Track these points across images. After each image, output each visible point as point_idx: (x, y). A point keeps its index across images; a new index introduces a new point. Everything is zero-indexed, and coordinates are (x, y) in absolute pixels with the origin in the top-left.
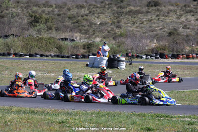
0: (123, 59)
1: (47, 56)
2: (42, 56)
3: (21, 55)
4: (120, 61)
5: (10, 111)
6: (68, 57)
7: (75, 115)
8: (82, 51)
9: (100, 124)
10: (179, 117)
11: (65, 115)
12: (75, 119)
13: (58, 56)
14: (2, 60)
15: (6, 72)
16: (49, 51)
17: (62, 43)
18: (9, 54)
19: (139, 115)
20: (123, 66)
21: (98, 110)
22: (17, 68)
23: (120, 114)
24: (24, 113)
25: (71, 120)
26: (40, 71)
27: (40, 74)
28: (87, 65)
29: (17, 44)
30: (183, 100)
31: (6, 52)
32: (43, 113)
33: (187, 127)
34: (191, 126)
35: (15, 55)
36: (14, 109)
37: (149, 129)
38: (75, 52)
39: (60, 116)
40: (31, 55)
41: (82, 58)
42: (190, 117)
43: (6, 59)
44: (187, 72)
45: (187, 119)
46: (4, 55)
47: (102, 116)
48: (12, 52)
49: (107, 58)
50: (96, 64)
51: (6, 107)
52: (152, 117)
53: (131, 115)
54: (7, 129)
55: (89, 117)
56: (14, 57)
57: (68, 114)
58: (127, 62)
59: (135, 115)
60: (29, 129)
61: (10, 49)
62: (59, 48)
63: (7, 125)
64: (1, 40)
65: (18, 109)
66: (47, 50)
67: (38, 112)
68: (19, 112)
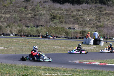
0: (102, 40)
1: (60, 37)
2: (57, 37)
4: (100, 41)
5: (40, 69)
6: (71, 38)
7: (77, 72)
8: (79, 35)
11: (71, 72)
12: (77, 75)
13: (66, 37)
14: (35, 39)
17: (68, 30)
18: (39, 36)
20: (102, 43)
21: (90, 69)
22: (43, 44)
23: (103, 71)
24: (48, 70)
26: (56, 46)
27: (56, 48)
28: (82, 43)
29: (43, 30)
31: (37, 35)
32: (58, 70)
36: (42, 68)
38: (75, 35)
39: (68, 72)
41: (79, 39)
43: (37, 39)
46: (36, 36)
47: (93, 73)
48: (41, 35)
49: (93, 39)
50: (87, 42)
51: (38, 66)
53: (109, 72)
55: (85, 73)
56: (42, 38)
57: (73, 71)
58: (104, 41)
59: (111, 72)
61: (40, 33)
62: (67, 33)
64: (35, 28)
65: (44, 68)
66: (60, 34)
67: (56, 70)
68: (45, 69)
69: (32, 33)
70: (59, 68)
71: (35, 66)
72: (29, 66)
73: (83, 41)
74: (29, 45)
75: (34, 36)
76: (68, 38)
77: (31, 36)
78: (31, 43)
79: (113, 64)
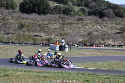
0: (67, 46)
1: (28, 44)
2: (25, 44)
3: (15, 43)
4: (65, 47)
5: (17, 70)
6: (38, 45)
8: (45, 42)
9: (64, 77)
10: (101, 75)
13: (33, 44)
14: (7, 46)
15: (10, 51)
16: (29, 42)
17: (36, 38)
18: (9, 43)
19: (81, 74)
20: (67, 50)
22: (14, 49)
25: (49, 76)
26: (26, 51)
27: (26, 53)
29: (13, 38)
30: (100, 67)
31: (8, 42)
32: (34, 72)
33: (107, 80)
34: (108, 80)
35: (12, 43)
36: (19, 69)
37: (88, 81)
38: (42, 42)
39: (43, 73)
40: (20, 43)
41: (45, 45)
42: (106, 75)
44: (98, 53)
45: (105, 76)
46: (7, 43)
47: (63, 74)
49: (59, 46)
50: (53, 49)
52: (88, 75)
54: (18, 79)
55: (57, 74)
60: (29, 80)
61: (10, 40)
62: (34, 40)
63: (18, 77)
64: (6, 36)
65: (21, 69)
66: (28, 41)
67: (31, 71)
68: (21, 71)
69: (3, 40)
70: (34, 70)
71: (12, 68)
72: (7, 68)
73: (49, 48)
74: (2, 50)
75: (5, 43)
76: (36, 45)
77: (2, 43)
78: (3, 49)
79: (79, 67)
